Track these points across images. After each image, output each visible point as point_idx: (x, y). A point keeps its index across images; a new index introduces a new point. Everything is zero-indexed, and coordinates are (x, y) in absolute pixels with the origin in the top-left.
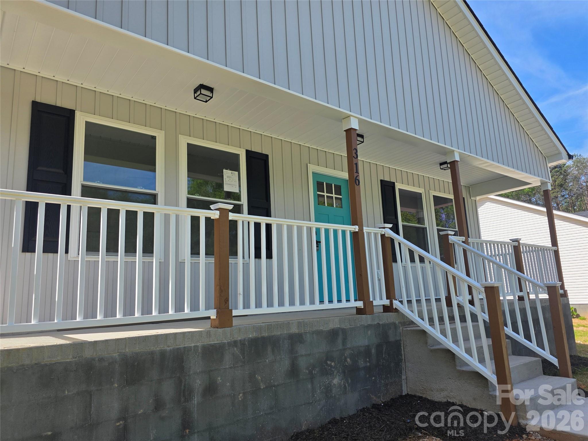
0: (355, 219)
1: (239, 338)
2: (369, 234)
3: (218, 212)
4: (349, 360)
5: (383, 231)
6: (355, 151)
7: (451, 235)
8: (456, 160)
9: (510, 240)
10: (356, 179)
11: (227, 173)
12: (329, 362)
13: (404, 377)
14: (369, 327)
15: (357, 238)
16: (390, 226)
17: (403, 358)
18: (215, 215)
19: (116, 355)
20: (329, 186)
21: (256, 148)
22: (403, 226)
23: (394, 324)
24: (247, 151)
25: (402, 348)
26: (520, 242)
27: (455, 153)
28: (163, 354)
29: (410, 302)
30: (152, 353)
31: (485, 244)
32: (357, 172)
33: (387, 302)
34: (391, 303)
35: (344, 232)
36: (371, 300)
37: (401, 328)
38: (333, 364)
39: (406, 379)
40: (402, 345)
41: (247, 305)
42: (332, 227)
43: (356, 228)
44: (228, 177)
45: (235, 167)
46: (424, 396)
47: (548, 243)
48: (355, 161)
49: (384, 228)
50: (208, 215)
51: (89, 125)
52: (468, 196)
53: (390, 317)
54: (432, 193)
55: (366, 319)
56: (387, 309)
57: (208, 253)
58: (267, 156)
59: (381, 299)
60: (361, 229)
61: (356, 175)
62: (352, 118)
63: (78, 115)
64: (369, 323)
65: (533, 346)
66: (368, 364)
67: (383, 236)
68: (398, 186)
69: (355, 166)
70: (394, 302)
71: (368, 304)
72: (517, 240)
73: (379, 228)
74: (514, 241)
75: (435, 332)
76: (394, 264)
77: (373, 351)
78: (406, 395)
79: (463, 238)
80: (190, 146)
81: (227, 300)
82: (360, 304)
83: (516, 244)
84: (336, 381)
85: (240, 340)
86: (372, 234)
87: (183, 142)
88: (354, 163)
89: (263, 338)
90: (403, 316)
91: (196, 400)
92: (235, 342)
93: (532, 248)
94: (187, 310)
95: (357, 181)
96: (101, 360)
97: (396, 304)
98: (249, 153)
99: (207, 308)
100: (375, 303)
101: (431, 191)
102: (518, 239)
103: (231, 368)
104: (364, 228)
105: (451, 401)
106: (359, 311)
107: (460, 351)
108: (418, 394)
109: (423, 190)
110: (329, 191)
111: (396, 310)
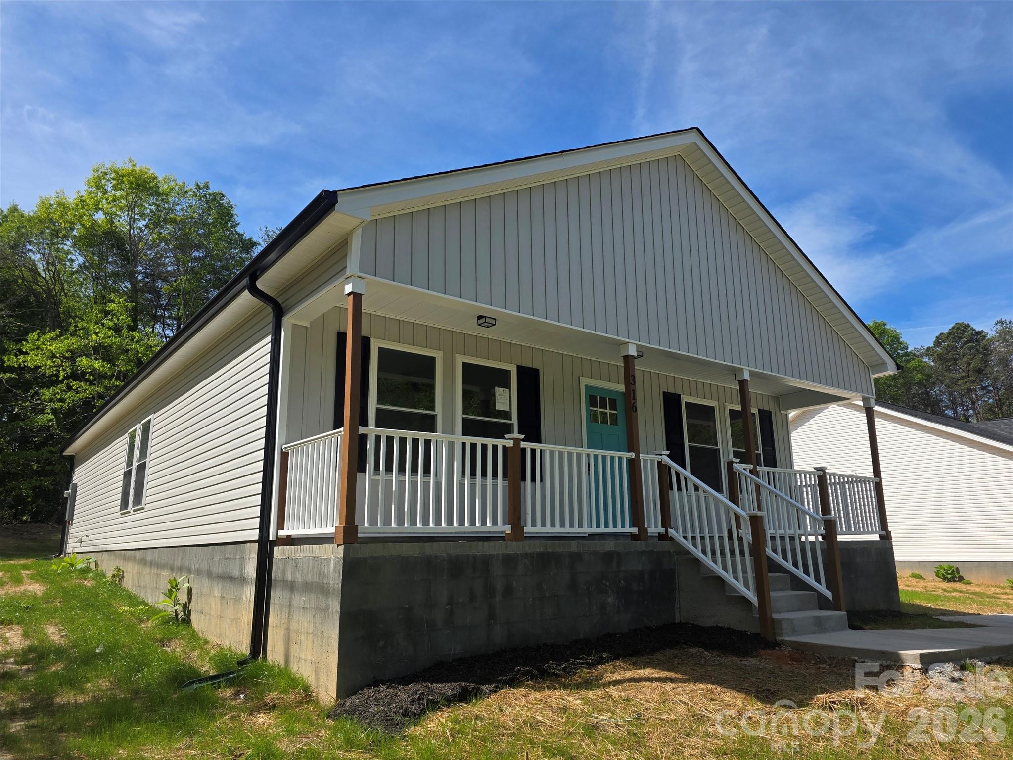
0: (632, 445)
1: (529, 552)
2: (645, 461)
3: (512, 442)
4: (622, 582)
5: (660, 458)
6: (633, 378)
7: (736, 463)
8: (746, 378)
9: (814, 468)
10: (633, 406)
11: (499, 391)
12: (604, 582)
13: (677, 606)
14: (643, 553)
15: (633, 465)
16: (668, 453)
17: (677, 587)
18: (510, 444)
19: (445, 555)
20: (603, 400)
21: (527, 363)
22: (689, 446)
23: (669, 552)
24: (518, 367)
25: (676, 577)
26: (826, 471)
27: (744, 370)
28: (475, 557)
29: (694, 538)
30: (468, 556)
31: (798, 474)
32: (634, 399)
33: (662, 530)
34: (667, 531)
35: (620, 459)
36: (646, 527)
37: (676, 557)
38: (608, 584)
39: (680, 608)
40: (676, 574)
41: (534, 524)
42: (609, 453)
43: (632, 455)
44: (500, 395)
45: (507, 385)
46: (696, 623)
47: (870, 474)
48: (632, 388)
49: (661, 455)
50: (504, 444)
51: (381, 351)
52: (777, 409)
53: (665, 545)
54: (727, 406)
55: (640, 545)
56: (663, 537)
57: (505, 476)
58: (537, 371)
59: (656, 527)
60: (637, 456)
61: (633, 401)
62: (629, 344)
63: (373, 340)
64: (643, 549)
65: (811, 581)
66: (642, 588)
67: (659, 463)
68: (685, 399)
69: (632, 392)
70: (670, 530)
71: (643, 530)
72: (821, 470)
73: (657, 455)
74: (818, 469)
75: (707, 560)
76: (670, 492)
77: (647, 577)
78: (678, 624)
79: (751, 466)
80: (465, 365)
81: (519, 518)
82: (635, 530)
83: (821, 473)
84: (610, 600)
85: (530, 553)
86: (649, 461)
87: (460, 360)
88: (632, 389)
89: (548, 553)
90: (678, 545)
91: (498, 598)
92: (526, 554)
93: (844, 479)
94: (489, 524)
95: (634, 408)
96: (436, 557)
97: (671, 532)
98: (520, 369)
99: (504, 524)
100: (649, 530)
101: (726, 404)
102: (822, 467)
103: (523, 575)
104: (641, 455)
105: (720, 626)
106: (633, 537)
107: (728, 577)
108: (690, 622)
109: (717, 402)
110: (603, 406)
111: (671, 539)
